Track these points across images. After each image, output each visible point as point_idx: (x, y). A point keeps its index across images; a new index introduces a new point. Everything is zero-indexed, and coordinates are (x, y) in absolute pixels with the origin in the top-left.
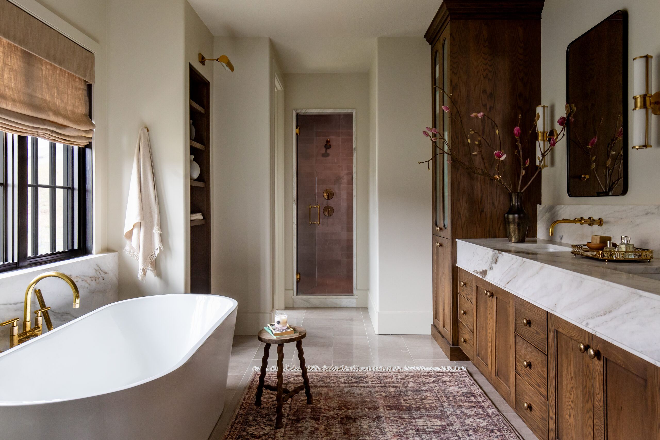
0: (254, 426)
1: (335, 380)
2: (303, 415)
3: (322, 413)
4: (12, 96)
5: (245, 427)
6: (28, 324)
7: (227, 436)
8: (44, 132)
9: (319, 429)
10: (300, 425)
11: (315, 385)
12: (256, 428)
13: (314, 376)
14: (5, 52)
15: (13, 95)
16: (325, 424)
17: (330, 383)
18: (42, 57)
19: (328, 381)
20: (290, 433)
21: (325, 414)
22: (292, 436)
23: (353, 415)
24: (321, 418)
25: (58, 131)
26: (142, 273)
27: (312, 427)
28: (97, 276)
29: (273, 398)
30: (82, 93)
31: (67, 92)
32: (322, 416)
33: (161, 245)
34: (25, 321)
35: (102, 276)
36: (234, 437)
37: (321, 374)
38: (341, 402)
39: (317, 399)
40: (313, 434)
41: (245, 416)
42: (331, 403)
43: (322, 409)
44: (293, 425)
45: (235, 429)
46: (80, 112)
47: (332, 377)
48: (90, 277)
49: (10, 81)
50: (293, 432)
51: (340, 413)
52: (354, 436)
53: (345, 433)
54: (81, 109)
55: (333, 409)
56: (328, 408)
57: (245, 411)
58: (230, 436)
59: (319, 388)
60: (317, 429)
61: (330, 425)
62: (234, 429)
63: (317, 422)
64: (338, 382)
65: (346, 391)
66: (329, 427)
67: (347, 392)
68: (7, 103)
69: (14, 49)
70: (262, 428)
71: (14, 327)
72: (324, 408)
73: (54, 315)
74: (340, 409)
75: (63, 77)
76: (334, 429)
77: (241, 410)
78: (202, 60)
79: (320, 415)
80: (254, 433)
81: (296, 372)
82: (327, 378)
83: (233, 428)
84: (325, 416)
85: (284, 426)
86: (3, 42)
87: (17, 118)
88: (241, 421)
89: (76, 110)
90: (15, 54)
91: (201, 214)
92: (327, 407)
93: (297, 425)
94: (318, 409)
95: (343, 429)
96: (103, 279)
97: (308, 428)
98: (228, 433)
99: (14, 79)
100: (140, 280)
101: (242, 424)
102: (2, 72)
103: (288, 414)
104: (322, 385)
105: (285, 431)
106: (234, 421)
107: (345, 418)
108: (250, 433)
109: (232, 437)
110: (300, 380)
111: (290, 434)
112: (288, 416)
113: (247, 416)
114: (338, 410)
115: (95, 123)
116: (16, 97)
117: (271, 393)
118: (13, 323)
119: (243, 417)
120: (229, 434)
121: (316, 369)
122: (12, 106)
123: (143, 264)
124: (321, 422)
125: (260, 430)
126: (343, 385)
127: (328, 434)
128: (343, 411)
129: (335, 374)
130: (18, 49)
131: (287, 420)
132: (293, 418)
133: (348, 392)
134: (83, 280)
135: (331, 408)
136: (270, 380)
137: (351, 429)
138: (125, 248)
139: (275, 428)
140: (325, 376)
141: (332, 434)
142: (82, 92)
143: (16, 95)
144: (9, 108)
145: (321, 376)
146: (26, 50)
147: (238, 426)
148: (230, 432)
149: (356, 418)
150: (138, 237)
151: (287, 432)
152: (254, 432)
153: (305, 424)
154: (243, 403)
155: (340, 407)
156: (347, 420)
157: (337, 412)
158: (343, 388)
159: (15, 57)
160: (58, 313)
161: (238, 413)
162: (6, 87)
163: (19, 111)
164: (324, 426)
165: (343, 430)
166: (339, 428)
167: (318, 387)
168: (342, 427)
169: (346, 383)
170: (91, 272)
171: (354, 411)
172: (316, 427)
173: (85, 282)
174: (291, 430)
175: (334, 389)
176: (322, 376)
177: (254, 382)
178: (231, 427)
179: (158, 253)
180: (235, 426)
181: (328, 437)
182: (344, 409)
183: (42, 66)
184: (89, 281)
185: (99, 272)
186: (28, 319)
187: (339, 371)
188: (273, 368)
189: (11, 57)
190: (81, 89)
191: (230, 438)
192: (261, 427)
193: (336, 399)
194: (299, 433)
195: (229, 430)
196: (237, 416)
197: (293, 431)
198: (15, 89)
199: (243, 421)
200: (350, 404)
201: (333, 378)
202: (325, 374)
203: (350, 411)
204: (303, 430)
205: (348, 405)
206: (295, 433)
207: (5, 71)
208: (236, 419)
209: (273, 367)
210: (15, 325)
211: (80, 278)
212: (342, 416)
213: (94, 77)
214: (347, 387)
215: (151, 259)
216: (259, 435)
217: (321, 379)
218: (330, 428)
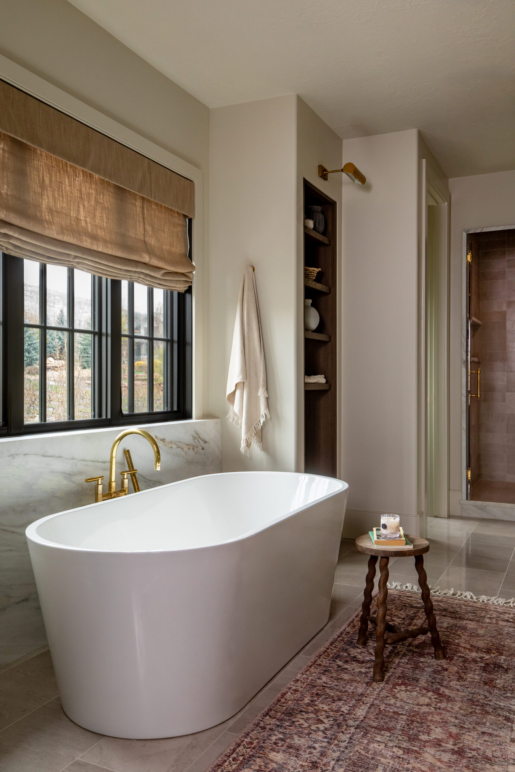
0: (361, 649)
1: (494, 616)
2: (430, 649)
3: (460, 652)
4: (104, 237)
5: (349, 647)
6: (114, 484)
7: (322, 653)
8: (137, 275)
9: (449, 670)
10: (422, 660)
11: (460, 616)
12: (361, 652)
13: (464, 605)
14: (98, 189)
15: (105, 235)
16: (459, 666)
17: (484, 617)
18: (134, 191)
19: (483, 615)
20: (405, 666)
21: (463, 653)
22: (407, 670)
23: (506, 663)
24: (455, 658)
25: (152, 274)
26: (245, 445)
27: (439, 665)
28: (195, 445)
29: (395, 621)
30: (180, 230)
31: (164, 229)
32: (458, 656)
33: (267, 412)
34: (110, 482)
35: (201, 444)
36: (331, 656)
37: (475, 605)
38: (493, 644)
39: (457, 633)
40: (437, 674)
41: (352, 635)
42: (477, 642)
43: (460, 646)
44: (413, 658)
45: (335, 647)
46: (178, 251)
47: (490, 610)
48: (187, 445)
49: (102, 220)
50: (409, 666)
51: (487, 657)
52: (498, 690)
53: (486, 683)
54: (179, 249)
55: (478, 649)
56: (471, 647)
57: (354, 629)
58: (327, 654)
59: (465, 621)
60: (446, 670)
61: (467, 669)
62: (333, 647)
63: (448, 661)
64: (497, 619)
65: (505, 632)
66: (465, 671)
67: (507, 633)
68: (98, 244)
69: (106, 185)
70: (370, 652)
71: (99, 486)
72: (463, 646)
73: (146, 482)
74: (488, 652)
75: (159, 212)
76: (471, 675)
77: (349, 628)
78: (323, 173)
79: (455, 655)
80: (357, 657)
81: (438, 596)
82: (482, 611)
83: (332, 645)
84: (463, 657)
85: (400, 656)
86: (95, 178)
87: (108, 261)
88: (346, 639)
89: (174, 250)
90: (107, 190)
91: (323, 376)
92: (469, 645)
93: (418, 659)
94: (455, 645)
95: (484, 677)
96: (203, 449)
97: (433, 666)
98: (325, 649)
99: (106, 218)
100: (243, 453)
101: (345, 643)
102: (94, 211)
103: (409, 644)
104: (471, 618)
105: (399, 662)
106: (336, 638)
107: (493, 664)
108: (352, 655)
109: (328, 655)
110: (441, 606)
111: (405, 668)
112: (408, 646)
113: (355, 635)
114: (484, 652)
115: (195, 265)
116: (108, 238)
117: (395, 616)
118: (98, 480)
119: (349, 636)
120: (325, 651)
121: (469, 597)
122: (103, 247)
123: (246, 433)
124: (454, 662)
125: (366, 655)
126: (504, 624)
127: (459, 679)
128: (492, 655)
129: (497, 608)
130: (111, 184)
131: (407, 650)
132: (414, 650)
133: (509, 633)
134: (178, 446)
135: (473, 648)
136: (399, 599)
137: (497, 679)
138: (228, 414)
139: (387, 656)
140: (481, 608)
141: (465, 679)
142: (181, 228)
143: (107, 235)
144: (100, 249)
145: (473, 607)
146: (117, 184)
147: (340, 645)
148: (328, 649)
149: (510, 669)
150: (241, 400)
151: (401, 664)
152: (358, 655)
153: (429, 660)
154: (354, 620)
155: (489, 649)
156: (495, 667)
157: (482, 655)
158: (502, 627)
159: (107, 193)
160: (150, 480)
161: (343, 630)
162: (98, 227)
163: (110, 252)
164: (456, 668)
165: (484, 679)
166: (479, 675)
167: (464, 619)
168: (484, 674)
169: (511, 622)
170: (188, 439)
171: (510, 658)
172: (445, 667)
173: (181, 450)
174: (407, 663)
175: (487, 626)
176: (476, 607)
177: (376, 598)
178: (331, 644)
179: (263, 421)
180: (337, 643)
181: (459, 683)
182: (494, 653)
183: (136, 201)
184: (186, 449)
185: (198, 440)
186: (113, 479)
187: (505, 605)
188: (407, 587)
189: (103, 193)
190: (180, 225)
191: (325, 656)
192: (368, 651)
193: (487, 638)
194: (418, 668)
195: (327, 647)
196: (341, 634)
197: (411, 664)
198: (107, 228)
199: (348, 641)
200: (507, 649)
201: (491, 612)
202: (481, 606)
203: (503, 657)
204: (425, 667)
205: (503, 650)
206: (412, 667)
207: (97, 209)
208: (339, 637)
209: (408, 585)
210: (100, 483)
211: (175, 444)
212: (488, 662)
213: (194, 209)
214: (510, 627)
215: (256, 428)
216: (363, 661)
217: (473, 610)
218: (465, 673)
